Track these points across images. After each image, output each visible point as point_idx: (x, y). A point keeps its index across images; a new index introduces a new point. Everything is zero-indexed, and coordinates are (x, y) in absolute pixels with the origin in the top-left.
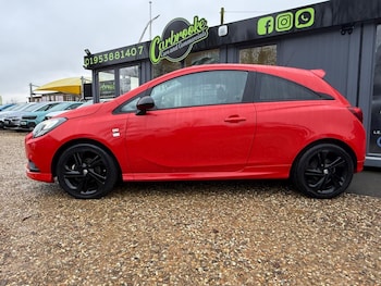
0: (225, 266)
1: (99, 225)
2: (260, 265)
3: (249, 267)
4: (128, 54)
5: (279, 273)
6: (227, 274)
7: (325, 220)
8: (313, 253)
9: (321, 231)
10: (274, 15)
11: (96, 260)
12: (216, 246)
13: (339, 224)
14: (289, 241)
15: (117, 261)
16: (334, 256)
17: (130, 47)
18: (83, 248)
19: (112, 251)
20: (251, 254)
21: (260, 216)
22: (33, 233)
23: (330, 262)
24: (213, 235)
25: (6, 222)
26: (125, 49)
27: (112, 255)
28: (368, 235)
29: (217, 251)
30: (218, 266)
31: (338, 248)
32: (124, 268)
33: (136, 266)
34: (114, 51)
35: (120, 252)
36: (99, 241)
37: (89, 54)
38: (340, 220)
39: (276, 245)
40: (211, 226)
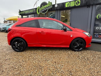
0: (58, 73)
1: (25, 61)
2: (66, 72)
3: (64, 73)
4: (31, 11)
5: (71, 74)
6: (59, 75)
7: (82, 58)
8: (79, 68)
9: (81, 61)
10: (70, 2)
11: (26, 72)
12: (55, 67)
13: (86, 59)
14: (73, 65)
15: (31, 72)
16: (84, 69)
17: (31, 9)
18: (22, 68)
19: (30, 69)
20: (64, 69)
21: (66, 57)
22: (8, 64)
23: (83, 70)
24: (55, 63)
25: (1, 61)
26: (30, 10)
27: (29, 70)
28: (92, 62)
29: (56, 68)
30: (56, 73)
31: (85, 66)
32: (33, 74)
33: (36, 73)
34: (27, 10)
35: (32, 69)
36: (26, 66)
37: (20, 11)
38: (86, 58)
39: (70, 66)
40: (54, 61)
